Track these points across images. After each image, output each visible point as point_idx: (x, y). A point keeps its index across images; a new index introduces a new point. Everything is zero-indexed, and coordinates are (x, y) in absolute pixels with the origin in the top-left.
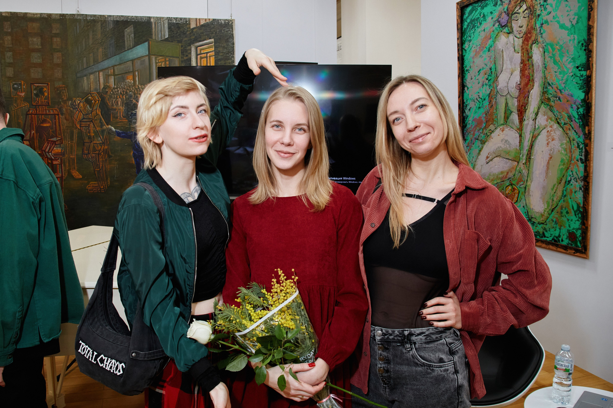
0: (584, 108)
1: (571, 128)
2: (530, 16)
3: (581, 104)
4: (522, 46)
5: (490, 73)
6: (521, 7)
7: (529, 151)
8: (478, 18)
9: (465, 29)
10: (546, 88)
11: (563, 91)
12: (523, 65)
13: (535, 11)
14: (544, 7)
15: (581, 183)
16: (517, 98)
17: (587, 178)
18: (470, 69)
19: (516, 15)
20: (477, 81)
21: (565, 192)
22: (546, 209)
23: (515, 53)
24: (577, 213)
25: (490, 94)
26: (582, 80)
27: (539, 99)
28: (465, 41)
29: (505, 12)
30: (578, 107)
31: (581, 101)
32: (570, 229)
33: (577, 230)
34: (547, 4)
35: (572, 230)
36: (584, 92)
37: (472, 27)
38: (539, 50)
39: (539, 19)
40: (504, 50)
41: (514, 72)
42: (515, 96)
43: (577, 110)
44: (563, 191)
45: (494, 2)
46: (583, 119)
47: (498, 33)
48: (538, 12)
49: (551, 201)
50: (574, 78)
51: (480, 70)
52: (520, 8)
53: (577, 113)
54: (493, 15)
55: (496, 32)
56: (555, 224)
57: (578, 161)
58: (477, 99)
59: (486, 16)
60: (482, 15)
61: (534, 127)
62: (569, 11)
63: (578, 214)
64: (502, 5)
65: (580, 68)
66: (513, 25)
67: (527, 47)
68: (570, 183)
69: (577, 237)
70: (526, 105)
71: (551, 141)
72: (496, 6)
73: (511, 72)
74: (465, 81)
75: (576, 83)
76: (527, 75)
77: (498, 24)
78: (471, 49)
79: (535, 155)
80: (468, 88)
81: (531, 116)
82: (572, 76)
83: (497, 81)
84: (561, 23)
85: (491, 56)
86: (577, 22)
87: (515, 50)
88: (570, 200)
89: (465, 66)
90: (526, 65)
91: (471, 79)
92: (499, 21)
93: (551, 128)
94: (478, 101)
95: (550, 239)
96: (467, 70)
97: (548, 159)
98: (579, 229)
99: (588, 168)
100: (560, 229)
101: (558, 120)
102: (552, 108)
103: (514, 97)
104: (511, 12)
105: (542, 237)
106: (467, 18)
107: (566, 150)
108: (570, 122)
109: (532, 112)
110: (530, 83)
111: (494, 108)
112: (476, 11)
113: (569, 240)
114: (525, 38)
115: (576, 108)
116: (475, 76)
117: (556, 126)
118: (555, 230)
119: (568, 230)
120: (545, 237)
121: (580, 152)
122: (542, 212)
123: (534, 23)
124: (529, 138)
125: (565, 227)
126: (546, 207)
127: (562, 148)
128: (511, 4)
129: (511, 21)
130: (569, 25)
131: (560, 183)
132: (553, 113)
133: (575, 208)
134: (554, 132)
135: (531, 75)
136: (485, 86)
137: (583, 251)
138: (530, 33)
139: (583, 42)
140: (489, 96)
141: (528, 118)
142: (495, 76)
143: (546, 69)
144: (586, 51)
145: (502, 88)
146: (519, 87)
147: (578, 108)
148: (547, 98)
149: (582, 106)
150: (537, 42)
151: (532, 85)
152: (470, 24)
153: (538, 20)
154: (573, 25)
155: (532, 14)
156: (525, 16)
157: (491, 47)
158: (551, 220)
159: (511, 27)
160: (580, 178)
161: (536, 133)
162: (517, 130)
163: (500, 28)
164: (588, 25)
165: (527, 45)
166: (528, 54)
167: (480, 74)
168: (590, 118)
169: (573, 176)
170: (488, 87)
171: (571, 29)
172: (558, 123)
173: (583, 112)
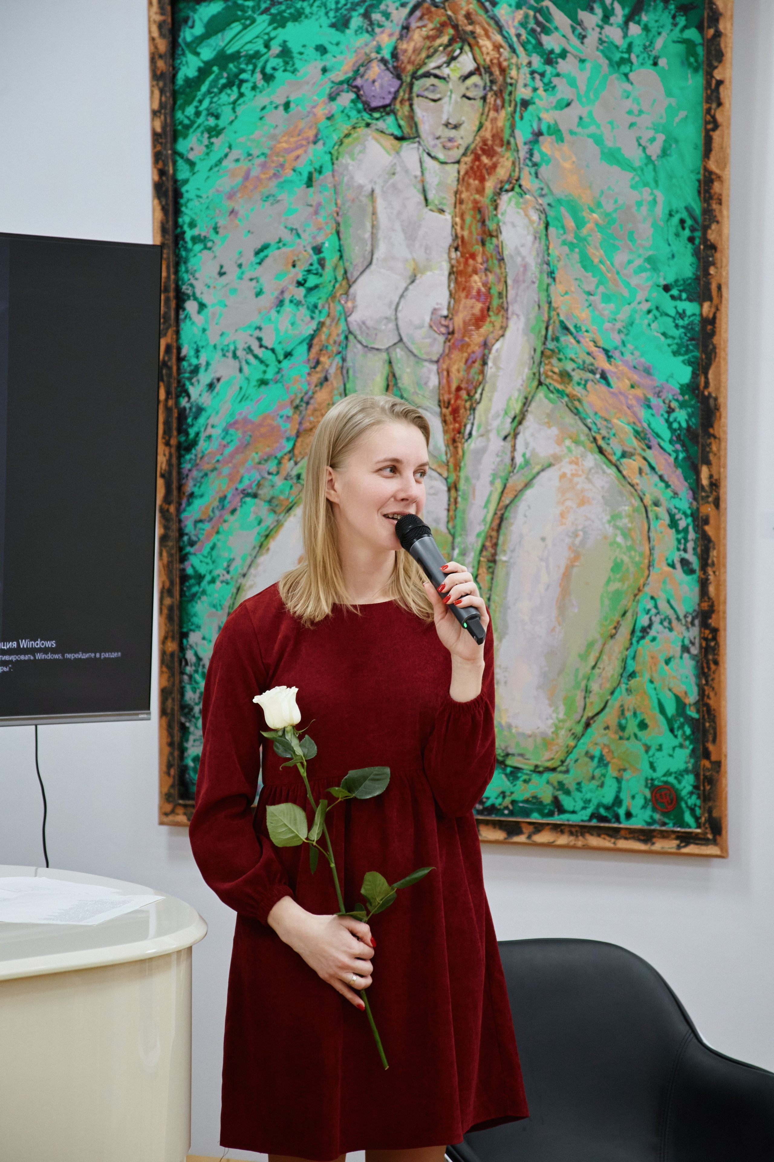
0: (690, 410)
1: (646, 469)
2: (490, 98)
3: (681, 398)
4: (456, 193)
5: (316, 266)
6: (454, 58)
7: (489, 537)
8: (257, 55)
9: (187, 80)
10: (556, 339)
11: (617, 354)
12: (462, 256)
13: (511, 85)
14: (546, 80)
15: (686, 634)
16: (437, 362)
17: (710, 618)
18: (212, 235)
19: (432, 80)
20: (253, 283)
21: (630, 662)
22: (563, 721)
23: (426, 210)
24: (676, 726)
25: (312, 337)
26: (683, 327)
27: (526, 372)
28: (187, 127)
29: (383, 61)
30: (669, 407)
31: (679, 391)
32: (654, 775)
33: (680, 775)
34: (558, 75)
35: (665, 779)
36: (690, 363)
37: (223, 81)
38: (526, 215)
39: (526, 115)
40: (378, 191)
41: (423, 273)
42: (427, 354)
43: (666, 416)
44: (624, 661)
45: (332, 14)
46: (687, 441)
47: (354, 128)
48: (522, 93)
49: (579, 696)
50: (656, 318)
51: (265, 247)
52: (448, 63)
53: (666, 425)
54: (328, 60)
55: (345, 126)
56: (598, 767)
57: (673, 566)
58: (249, 350)
59: (295, 55)
60: (275, 47)
61: (508, 460)
62: (636, 112)
63: (681, 727)
64: (371, 32)
65: (675, 292)
66: (420, 113)
67: (477, 197)
68: (648, 633)
69: (682, 799)
70: (476, 389)
71: (574, 506)
72: (343, 32)
73: (410, 273)
74: (186, 276)
75: (664, 334)
76: (479, 292)
77: (353, 96)
78: (220, 161)
79: (513, 551)
80: (202, 306)
81: (495, 424)
82: (649, 312)
83: (347, 293)
84: (609, 144)
85: (319, 204)
86: (665, 153)
87: (426, 200)
88: (652, 686)
89: (184, 220)
90: (473, 256)
91: (221, 274)
92: (356, 87)
93: (574, 467)
94: (256, 357)
95: (585, 815)
96: (195, 240)
97: (563, 563)
98: (687, 771)
99: (712, 589)
100: (619, 780)
101: (601, 442)
102: (577, 403)
103: (425, 357)
104: (410, 68)
105: (551, 814)
106: (201, 39)
107: (626, 533)
108: (644, 450)
109: (502, 413)
110: (493, 318)
111: (333, 389)
112: (245, 27)
113: (655, 809)
114: (472, 168)
115: (665, 408)
116: (240, 266)
117: (592, 459)
118: (602, 785)
119: (647, 779)
120: (561, 810)
121: (679, 541)
122: (550, 731)
123: (508, 124)
124: (490, 495)
125: (636, 770)
126: (561, 716)
127: (616, 527)
128: (411, 39)
129: (410, 99)
130: (637, 157)
131: (612, 636)
132: (583, 420)
133: (671, 709)
134: (587, 478)
135: (494, 291)
136: (288, 307)
137: (710, 836)
138: (489, 152)
139: (685, 215)
140: (310, 346)
141: (482, 430)
142: (340, 278)
143: (554, 279)
144: (693, 243)
145: (369, 323)
146: (447, 327)
147: (671, 410)
148: (556, 370)
149: (683, 405)
150: (517, 189)
151: (498, 325)
152: (215, 69)
153: (522, 118)
154: (649, 158)
155: (499, 94)
156: (469, 94)
157: (320, 172)
158: (583, 753)
159: (411, 118)
160: (681, 616)
161: (517, 481)
162: (440, 466)
163: (359, 112)
164: (706, 169)
165: (481, 191)
166: (483, 222)
167: (267, 262)
168: (712, 440)
169: (658, 613)
170: (304, 312)
171: (642, 170)
172: (601, 451)
173: (687, 421)
